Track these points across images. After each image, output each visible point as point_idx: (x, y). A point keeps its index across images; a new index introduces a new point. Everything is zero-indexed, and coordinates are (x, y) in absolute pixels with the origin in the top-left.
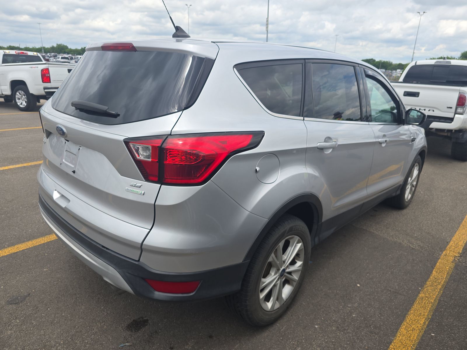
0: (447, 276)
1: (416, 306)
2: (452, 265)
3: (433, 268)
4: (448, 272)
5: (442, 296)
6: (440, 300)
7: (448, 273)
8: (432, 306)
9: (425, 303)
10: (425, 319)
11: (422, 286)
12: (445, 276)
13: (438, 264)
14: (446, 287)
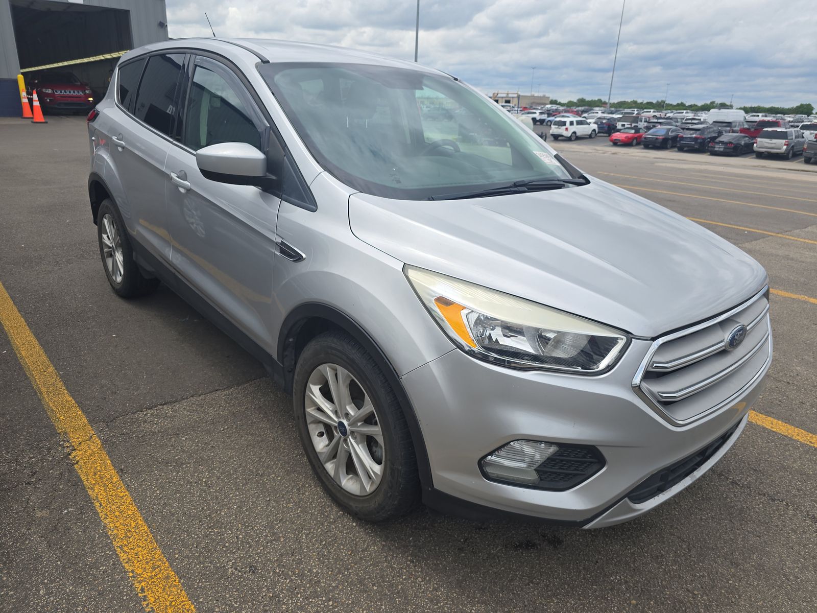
0: (49, 406)
1: (44, 357)
2: (60, 427)
3: (76, 402)
4: (53, 413)
5: (30, 383)
6: (27, 378)
7: (52, 410)
8: (29, 368)
9: (39, 366)
10: (22, 356)
11: (61, 377)
12: (51, 405)
13: (80, 413)
14: (36, 394)
